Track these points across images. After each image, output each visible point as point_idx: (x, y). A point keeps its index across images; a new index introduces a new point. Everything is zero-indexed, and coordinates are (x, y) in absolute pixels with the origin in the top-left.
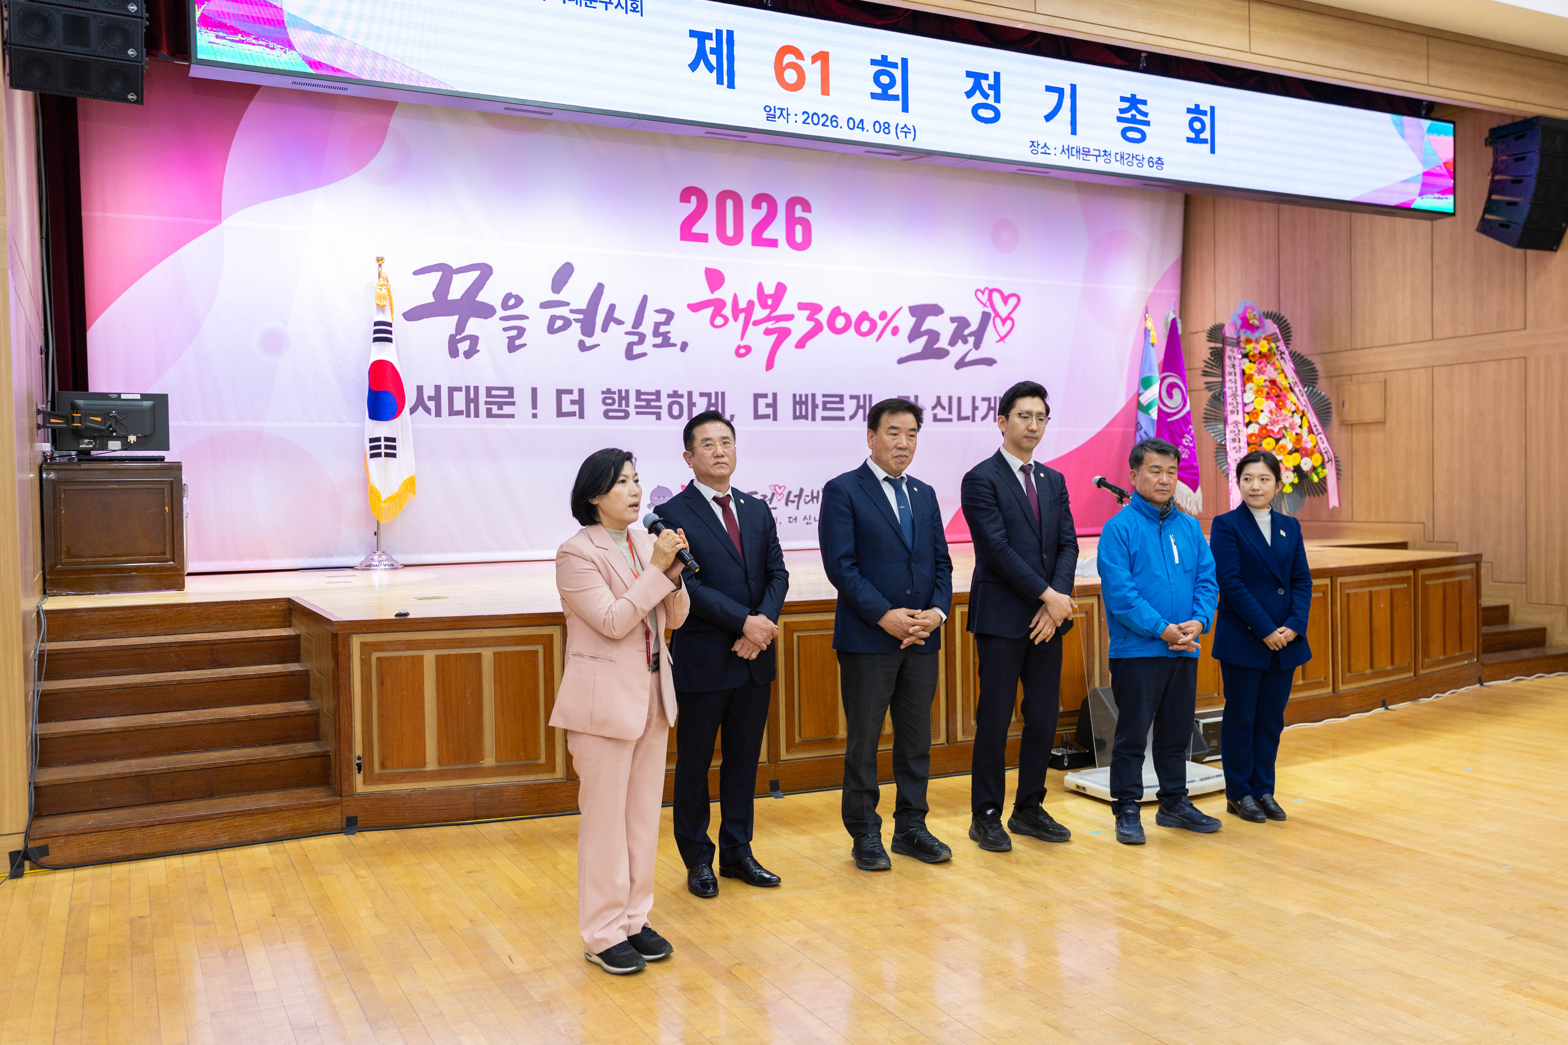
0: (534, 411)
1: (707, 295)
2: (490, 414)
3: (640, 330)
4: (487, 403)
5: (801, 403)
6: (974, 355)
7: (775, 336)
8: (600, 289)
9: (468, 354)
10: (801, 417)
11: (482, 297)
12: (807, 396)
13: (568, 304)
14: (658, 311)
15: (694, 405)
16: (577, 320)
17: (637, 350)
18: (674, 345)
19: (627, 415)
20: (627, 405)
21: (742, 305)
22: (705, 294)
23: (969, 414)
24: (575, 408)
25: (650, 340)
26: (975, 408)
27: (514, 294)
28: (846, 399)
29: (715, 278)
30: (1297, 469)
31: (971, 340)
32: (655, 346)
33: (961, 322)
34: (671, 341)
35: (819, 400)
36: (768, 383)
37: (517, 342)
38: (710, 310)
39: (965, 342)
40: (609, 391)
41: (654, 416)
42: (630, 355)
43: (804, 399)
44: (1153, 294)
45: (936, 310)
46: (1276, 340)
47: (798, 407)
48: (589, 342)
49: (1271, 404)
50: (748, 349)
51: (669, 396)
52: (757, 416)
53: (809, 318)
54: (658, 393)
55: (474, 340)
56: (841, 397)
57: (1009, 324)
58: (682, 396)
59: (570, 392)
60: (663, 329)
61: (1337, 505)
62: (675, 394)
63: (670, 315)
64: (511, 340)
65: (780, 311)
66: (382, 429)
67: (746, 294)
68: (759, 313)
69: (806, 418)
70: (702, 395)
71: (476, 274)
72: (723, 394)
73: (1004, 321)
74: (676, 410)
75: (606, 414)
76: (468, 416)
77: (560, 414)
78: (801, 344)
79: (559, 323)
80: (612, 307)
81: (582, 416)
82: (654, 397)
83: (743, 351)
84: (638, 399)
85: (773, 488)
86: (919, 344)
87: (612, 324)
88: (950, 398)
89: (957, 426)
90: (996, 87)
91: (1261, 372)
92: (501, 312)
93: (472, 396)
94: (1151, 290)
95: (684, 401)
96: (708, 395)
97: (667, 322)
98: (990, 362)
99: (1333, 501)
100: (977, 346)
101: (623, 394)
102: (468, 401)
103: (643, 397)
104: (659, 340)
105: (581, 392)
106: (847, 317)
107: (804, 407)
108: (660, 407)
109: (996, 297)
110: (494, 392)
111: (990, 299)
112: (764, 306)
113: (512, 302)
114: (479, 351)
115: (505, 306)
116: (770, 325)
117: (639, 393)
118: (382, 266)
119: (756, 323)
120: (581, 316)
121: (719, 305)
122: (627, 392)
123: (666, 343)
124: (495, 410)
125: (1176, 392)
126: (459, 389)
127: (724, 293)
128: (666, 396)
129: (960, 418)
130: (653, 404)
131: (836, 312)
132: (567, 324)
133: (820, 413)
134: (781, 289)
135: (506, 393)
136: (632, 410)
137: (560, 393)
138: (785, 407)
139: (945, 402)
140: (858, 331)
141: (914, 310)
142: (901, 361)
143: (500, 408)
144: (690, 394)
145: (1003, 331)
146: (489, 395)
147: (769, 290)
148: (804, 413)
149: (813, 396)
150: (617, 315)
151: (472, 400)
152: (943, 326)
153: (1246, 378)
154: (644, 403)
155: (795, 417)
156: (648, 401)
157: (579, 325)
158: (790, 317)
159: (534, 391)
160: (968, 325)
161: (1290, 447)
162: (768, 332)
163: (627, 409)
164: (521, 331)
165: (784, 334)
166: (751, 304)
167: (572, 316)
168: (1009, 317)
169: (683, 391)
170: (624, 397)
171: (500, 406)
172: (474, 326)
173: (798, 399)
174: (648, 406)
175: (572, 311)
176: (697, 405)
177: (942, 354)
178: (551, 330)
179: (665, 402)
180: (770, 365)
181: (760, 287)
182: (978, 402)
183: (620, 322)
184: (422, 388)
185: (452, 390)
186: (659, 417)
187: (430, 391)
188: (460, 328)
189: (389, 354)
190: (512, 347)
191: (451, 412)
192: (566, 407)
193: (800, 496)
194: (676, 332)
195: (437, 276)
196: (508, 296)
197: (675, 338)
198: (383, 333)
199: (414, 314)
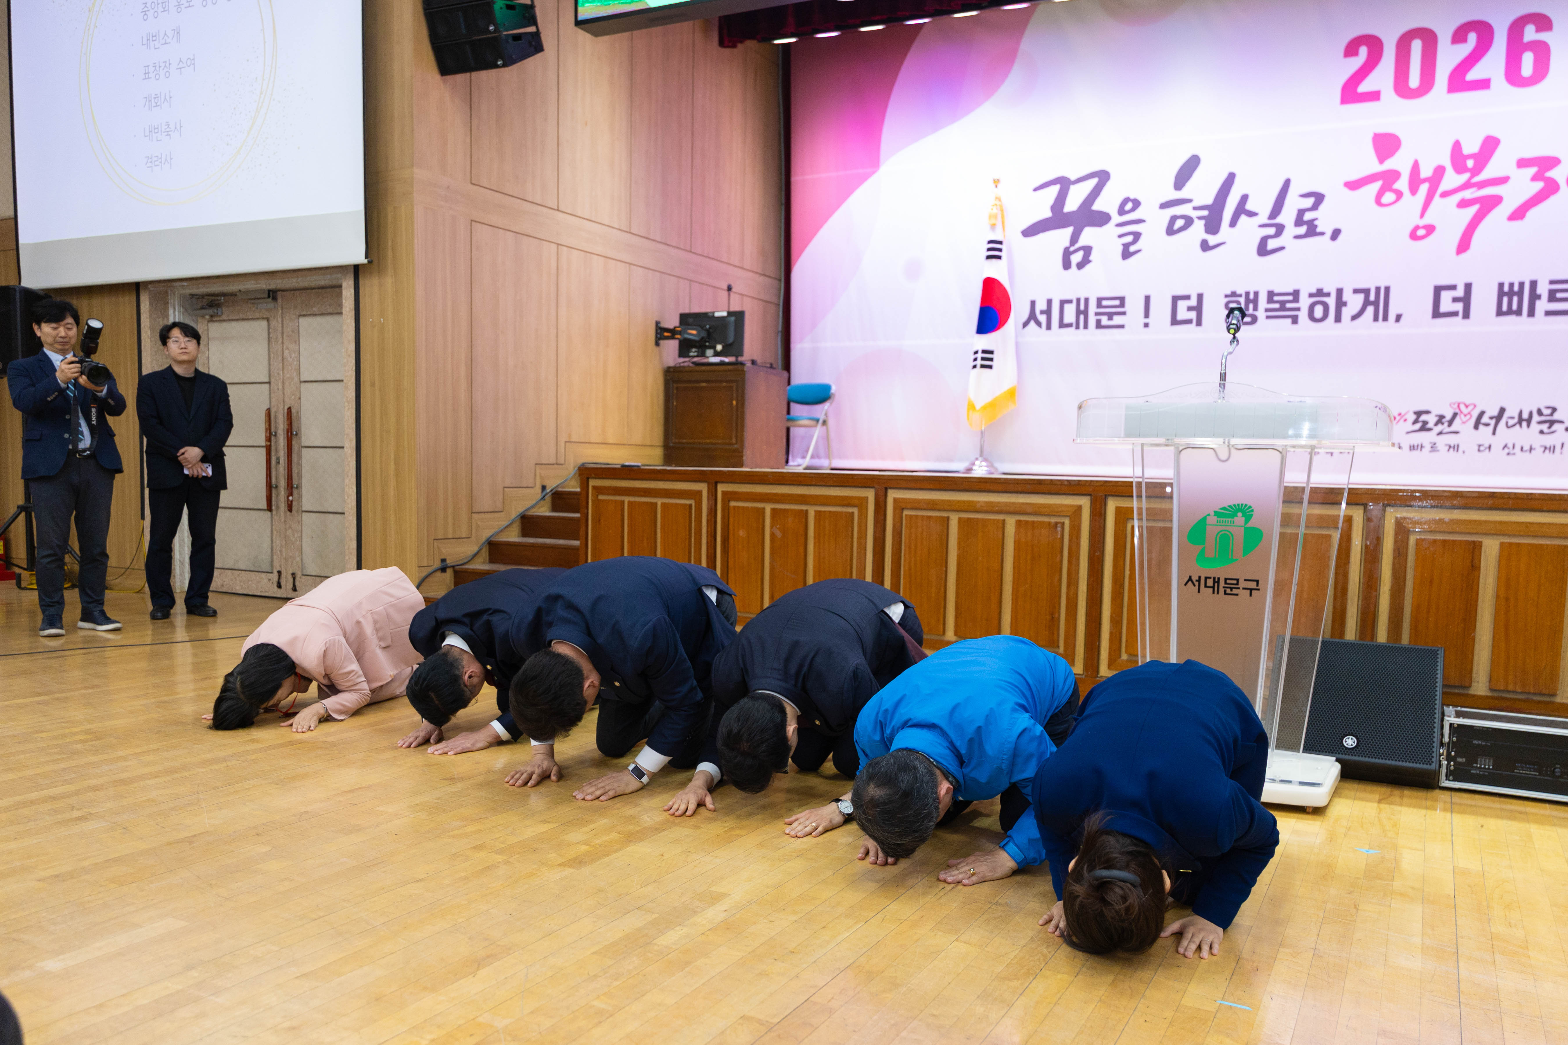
0: (1146, 321)
1: (1373, 167)
2: (1099, 325)
3: (1279, 220)
4: (1097, 314)
5: (1511, 294)
7: (1474, 209)
8: (1230, 179)
9: (1080, 266)
10: (1510, 312)
11: (1097, 206)
12: (1522, 285)
13: (1190, 201)
14: (1304, 196)
15: (1345, 304)
16: (1200, 218)
17: (1272, 244)
18: (1322, 234)
19: (1254, 320)
20: (1256, 308)
21: (1426, 173)
22: (1371, 166)
24: (1193, 315)
25: (1291, 231)
27: (1132, 197)
29: (1386, 145)
32: (1297, 237)
34: (1318, 230)
35: (1543, 289)
36: (1458, 270)
37: (1132, 249)
38: (1377, 185)
40: (1234, 294)
41: (1289, 321)
42: (1263, 250)
43: (1516, 288)
47: (1505, 300)
48: (1212, 240)
50: (1431, 229)
51: (1311, 295)
52: (1438, 314)
53: (1533, 181)
54: (1296, 294)
55: (1087, 250)
58: (1328, 295)
59: (1188, 297)
60: (1308, 216)
62: (1320, 293)
63: (1320, 198)
64: (1126, 246)
65: (1485, 175)
66: (985, 342)
67: (1434, 158)
68: (1452, 180)
69: (1519, 313)
70: (1356, 291)
72: (1387, 289)
74: (1319, 311)
75: (1229, 320)
76: (1077, 327)
77: (1175, 321)
78: (1517, 214)
79: (1180, 223)
80: (1244, 198)
81: (1199, 323)
82: (1290, 298)
83: (1422, 232)
84: (1270, 300)
85: (1456, 406)
87: (1243, 218)
92: (1116, 219)
93: (1082, 307)
95: (1331, 301)
96: (1366, 292)
97: (1315, 207)
101: (1252, 296)
102: (1078, 312)
103: (1276, 298)
104: (1302, 230)
105: (1200, 297)
107: (1515, 299)
108: (1298, 309)
110: (1104, 303)
112: (1461, 170)
113: (1129, 206)
114: (1091, 261)
115: (1121, 211)
116: (1468, 193)
117: (1271, 295)
118: (998, 186)
119: (1445, 195)
120: (1205, 213)
121: (1390, 178)
122: (1256, 294)
123: (1312, 232)
124: (1105, 320)
126: (1070, 301)
127: (1400, 161)
128: (1307, 295)
130: (1288, 305)
132: (1189, 223)
133: (1542, 305)
134: (1489, 145)
135: (1117, 302)
136: (1261, 314)
137: (1175, 299)
138: (1484, 300)
143: (1110, 318)
144: (1340, 292)
146: (1099, 305)
147: (1470, 148)
148: (1515, 307)
149: (1534, 284)
150: (1249, 206)
151: (1082, 311)
154: (1277, 306)
155: (1500, 313)
156: (1282, 303)
157: (1203, 222)
158: (1502, 180)
159: (1147, 299)
162: (1463, 204)
163: (1256, 313)
164: (1137, 236)
165: (1491, 203)
166: (1439, 171)
167: (1194, 214)
169: (1331, 288)
170: (1252, 299)
171: (1110, 316)
172: (1089, 236)
173: (1506, 289)
174: (1283, 307)
175: (1195, 208)
176: (1348, 304)
178: (1170, 231)
179: (1305, 302)
180: (1463, 246)
181: (1457, 146)
183: (1251, 214)
184: (1033, 303)
185: (1063, 303)
186: (1295, 320)
187: (1041, 306)
188: (1074, 239)
189: (997, 271)
190: (1126, 254)
191: (1062, 325)
192: (1182, 314)
193: (1498, 418)
194: (1325, 218)
195: (1055, 189)
196: (1126, 200)
197: (1325, 225)
198: (994, 251)
199: (1030, 231)
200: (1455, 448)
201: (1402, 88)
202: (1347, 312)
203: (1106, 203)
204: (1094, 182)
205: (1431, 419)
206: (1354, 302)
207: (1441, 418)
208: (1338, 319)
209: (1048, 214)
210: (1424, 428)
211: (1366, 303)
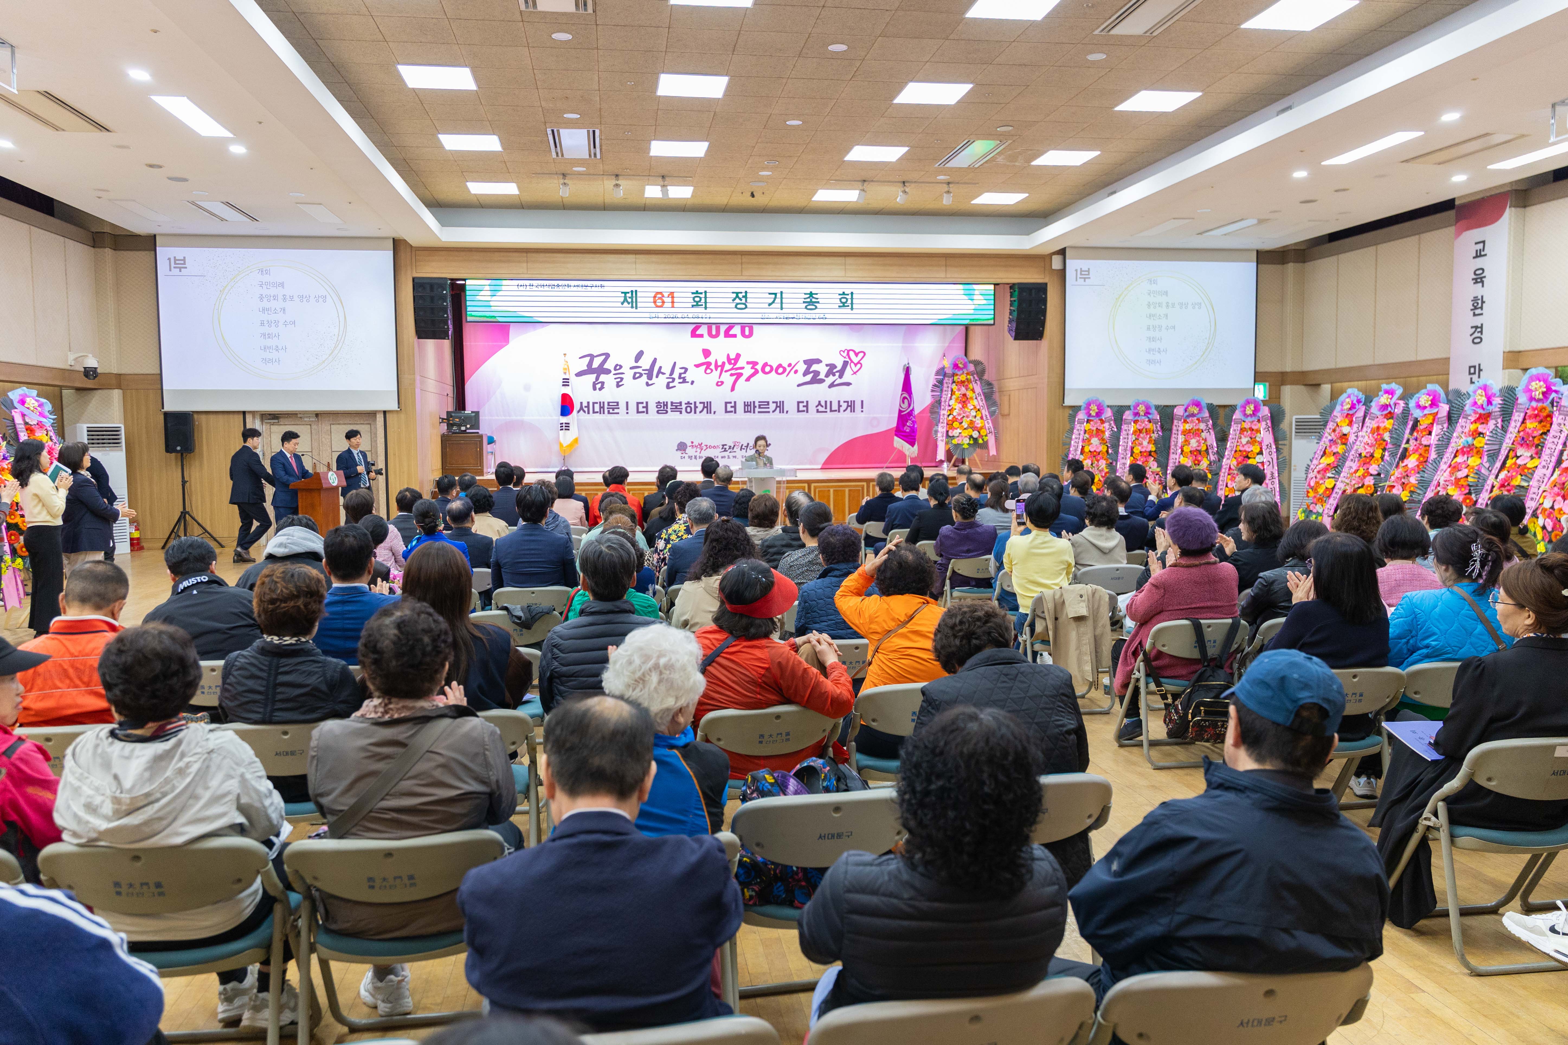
0: (627, 411)
1: (703, 360)
2: (609, 412)
3: (673, 376)
4: (608, 408)
5: (748, 405)
6: (839, 381)
7: (735, 377)
8: (655, 360)
9: (600, 389)
10: (748, 411)
11: (606, 366)
12: (751, 403)
13: (641, 367)
14: (681, 368)
15: (697, 407)
16: (645, 374)
17: (671, 385)
18: (688, 382)
19: (667, 412)
20: (667, 408)
21: (720, 363)
22: (702, 360)
23: (837, 408)
24: (645, 409)
25: (677, 381)
26: (840, 406)
27: (619, 364)
28: (771, 403)
29: (707, 353)
30: (971, 437)
31: (837, 374)
32: (679, 383)
33: (832, 367)
35: (757, 404)
36: (732, 397)
37: (620, 384)
38: (704, 367)
39: (834, 375)
40: (659, 402)
41: (679, 413)
42: (668, 387)
44: (949, 347)
45: (818, 361)
46: (972, 375)
47: (746, 407)
48: (650, 382)
49: (960, 406)
50: (722, 383)
51: (686, 404)
52: (726, 412)
53: (752, 368)
54: (681, 403)
55: (603, 383)
56: (768, 402)
57: (859, 366)
58: (691, 404)
59: (642, 403)
60: (683, 376)
61: (995, 453)
62: (689, 403)
63: (686, 370)
64: (618, 383)
65: (737, 366)
66: (564, 420)
67: (722, 359)
68: (728, 367)
69: (750, 412)
70: (700, 403)
71: (604, 357)
72: (710, 403)
73: (856, 365)
74: (689, 410)
75: (658, 412)
76: (600, 413)
77: (638, 412)
78: (748, 379)
79: (638, 375)
80: (660, 368)
81: (647, 413)
82: (679, 404)
83: (720, 384)
84: (672, 405)
85: (734, 442)
86: (809, 378)
87: (661, 375)
88: (826, 402)
89: (829, 415)
90: (745, 297)
91: (959, 390)
92: (613, 372)
93: (602, 405)
94: (947, 345)
95: (693, 406)
96: (704, 403)
97: (685, 373)
98: (848, 384)
99: (993, 452)
100: (841, 377)
102: (600, 408)
103: (674, 404)
104: (681, 380)
105: (647, 403)
106: (771, 367)
107: (749, 407)
108: (682, 409)
109: (851, 354)
110: (611, 404)
111: (848, 354)
112: (730, 363)
113: (618, 367)
114: (604, 388)
115: (615, 369)
116: (733, 372)
117: (672, 403)
118: (565, 355)
119: (726, 371)
120: (647, 372)
121: (708, 364)
122: (667, 402)
123: (684, 381)
124: (611, 411)
125: (906, 401)
126: (597, 403)
127: (711, 359)
128: (684, 404)
129: (831, 411)
130: (678, 407)
131: (766, 365)
132: (641, 375)
133: (757, 410)
134: (738, 356)
135: (615, 404)
136: (669, 410)
137: (638, 403)
138: (740, 407)
139: (823, 403)
140: (777, 372)
141: (805, 362)
142: (799, 385)
144: (695, 403)
145: (855, 369)
146: (609, 405)
147: (733, 356)
149: (754, 402)
150: (662, 371)
151: (602, 407)
152: (822, 369)
153: (953, 393)
154: (674, 407)
155: (745, 412)
156: (676, 406)
158: (743, 368)
159: (627, 403)
160: (836, 367)
161: (966, 426)
162: (732, 375)
164: (622, 379)
165: (739, 375)
166: (724, 363)
167: (643, 372)
168: (859, 362)
169: (692, 401)
170: (665, 404)
171: (613, 409)
172: (603, 378)
173: (746, 404)
174: (676, 408)
175: (643, 370)
177: (822, 381)
178: (634, 378)
179: (684, 406)
180: (733, 389)
181: (728, 355)
182: (842, 403)
183: (664, 374)
184: (581, 403)
185: (594, 403)
186: (681, 412)
187: (585, 404)
188: (597, 378)
189: (567, 390)
190: (618, 386)
191: (594, 412)
192: (641, 409)
193: (747, 447)
194: (689, 377)
195: (588, 359)
196: (617, 365)
197: (688, 379)
198: (566, 382)
199: (579, 374)
200: (735, 457)
201: (710, 334)
202: (698, 410)
203: (609, 365)
204: (603, 357)
205: (727, 447)
206: (700, 407)
207: (730, 447)
208: (695, 413)
209: (586, 368)
210: (725, 451)
211: (704, 407)
